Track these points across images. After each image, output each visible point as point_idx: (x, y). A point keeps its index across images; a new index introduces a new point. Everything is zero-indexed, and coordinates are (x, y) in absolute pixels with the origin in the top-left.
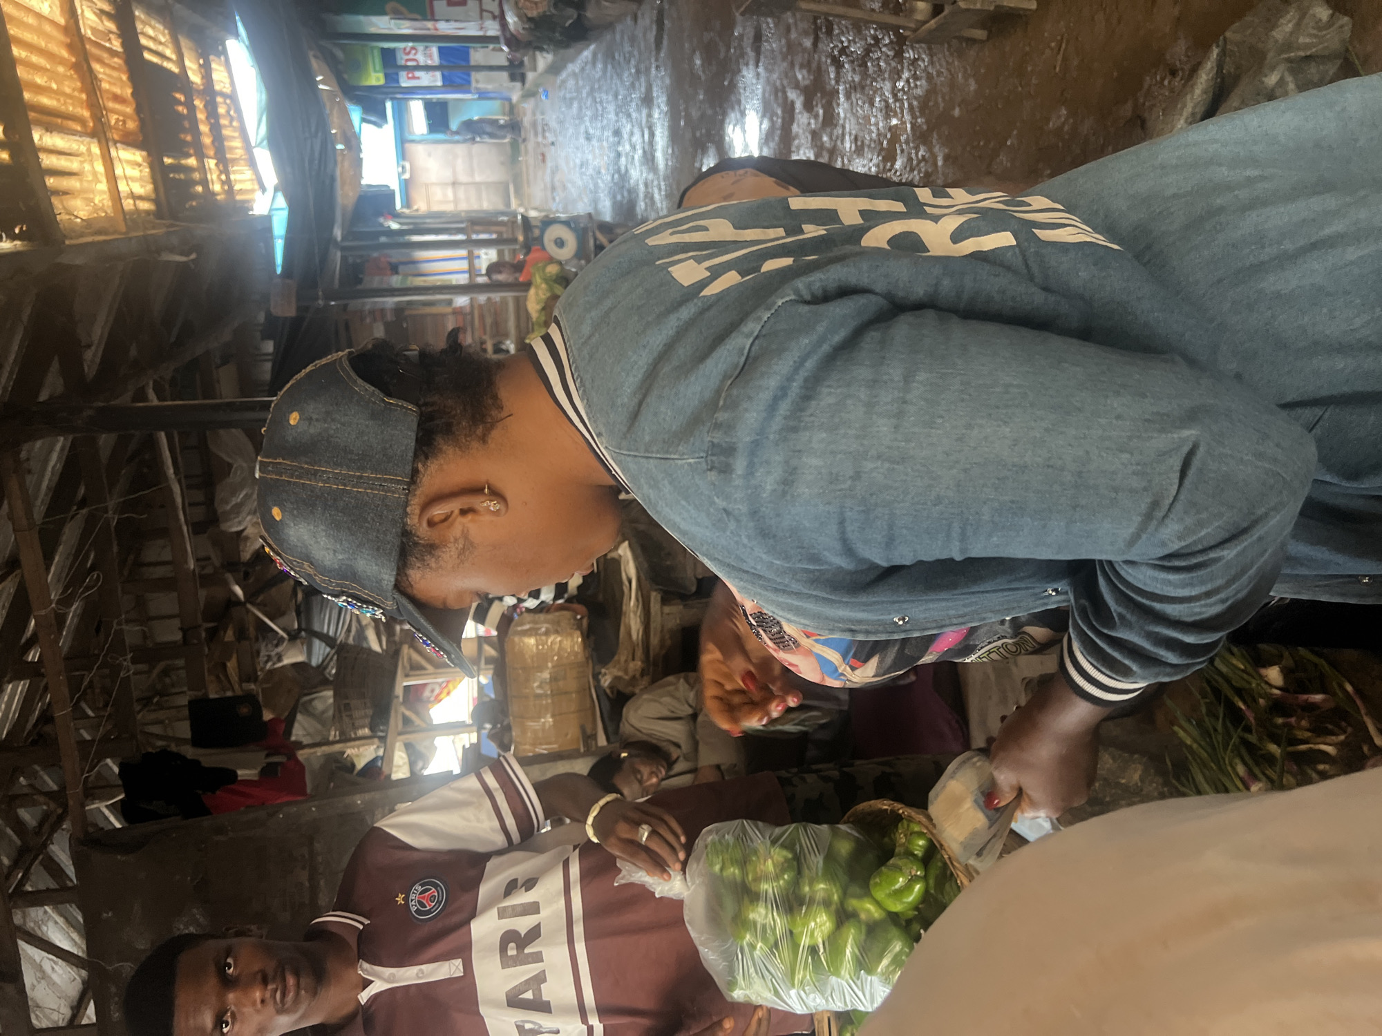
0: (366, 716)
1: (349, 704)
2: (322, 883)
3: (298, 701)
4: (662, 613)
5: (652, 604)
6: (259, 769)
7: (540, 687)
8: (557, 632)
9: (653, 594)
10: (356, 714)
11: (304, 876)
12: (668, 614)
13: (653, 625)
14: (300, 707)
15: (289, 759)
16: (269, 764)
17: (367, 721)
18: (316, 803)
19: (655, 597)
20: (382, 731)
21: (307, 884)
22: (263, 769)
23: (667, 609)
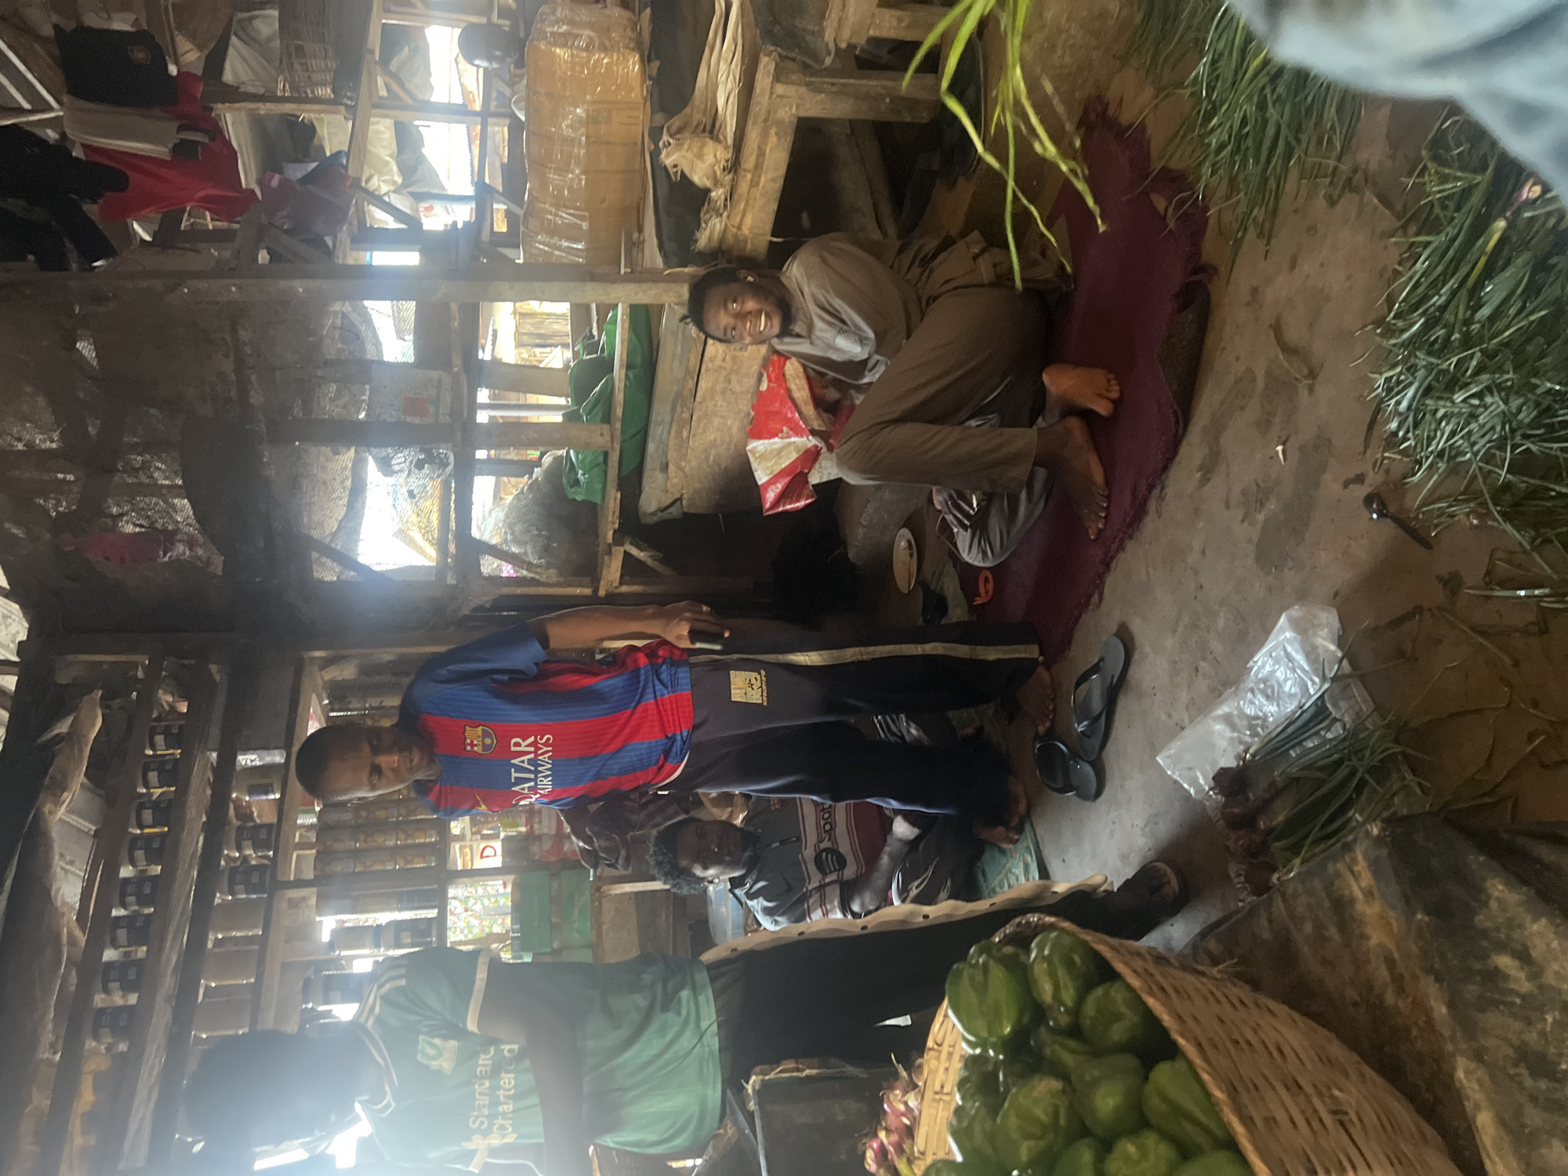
0: (327, 69)
1: (301, 46)
2: (253, 378)
3: (231, 19)
4: (771, 93)
5: (759, 76)
6: (171, 146)
7: (571, 126)
8: (604, 49)
9: (764, 60)
10: (314, 64)
11: (228, 366)
12: (781, 97)
13: (755, 108)
14: (234, 26)
15: (212, 139)
16: (182, 141)
17: (329, 77)
18: (237, 281)
19: (766, 65)
20: (350, 99)
21: (233, 377)
22: (175, 145)
23: (780, 89)
